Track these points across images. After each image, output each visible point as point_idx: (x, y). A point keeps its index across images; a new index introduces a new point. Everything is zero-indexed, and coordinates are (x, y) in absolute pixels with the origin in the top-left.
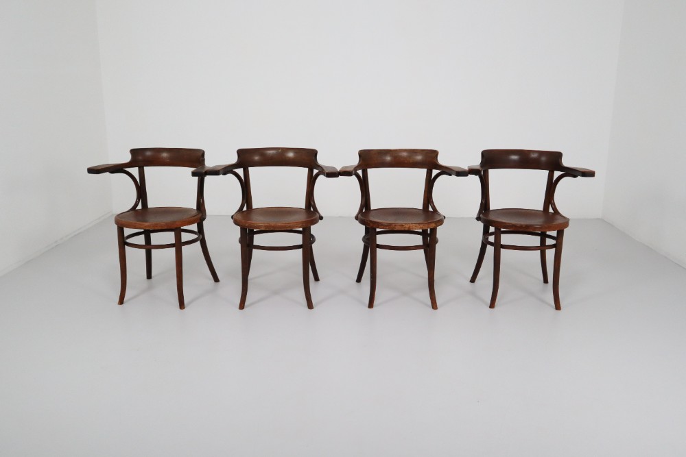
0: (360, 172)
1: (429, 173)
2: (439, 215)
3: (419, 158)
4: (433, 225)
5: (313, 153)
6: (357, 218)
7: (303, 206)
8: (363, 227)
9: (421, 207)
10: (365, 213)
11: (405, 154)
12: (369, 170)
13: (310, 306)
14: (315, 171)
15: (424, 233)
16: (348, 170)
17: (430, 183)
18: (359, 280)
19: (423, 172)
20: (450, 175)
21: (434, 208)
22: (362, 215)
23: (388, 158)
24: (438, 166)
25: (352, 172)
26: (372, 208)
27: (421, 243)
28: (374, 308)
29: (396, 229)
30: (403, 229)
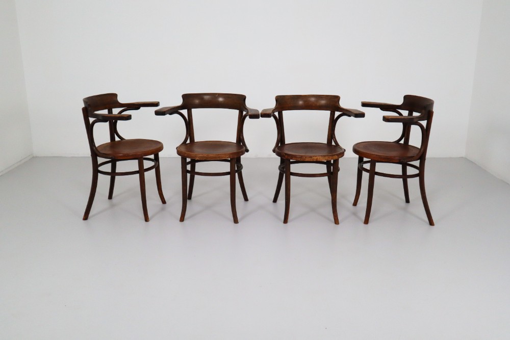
0: (276, 114)
1: (332, 115)
2: (341, 148)
3: (323, 102)
4: (336, 157)
5: (243, 98)
6: (274, 151)
7: (235, 141)
8: (279, 158)
9: (325, 142)
10: (281, 146)
11: (313, 99)
12: (284, 112)
13: (236, 221)
14: (244, 113)
15: (328, 164)
16: (268, 112)
17: (333, 122)
18: (275, 200)
19: (327, 113)
20: (350, 116)
21: (336, 142)
22: (278, 149)
23: (301, 103)
24: (340, 109)
25: (271, 114)
26: (286, 143)
27: (325, 171)
28: (288, 224)
29: (307, 160)
30: (312, 160)
